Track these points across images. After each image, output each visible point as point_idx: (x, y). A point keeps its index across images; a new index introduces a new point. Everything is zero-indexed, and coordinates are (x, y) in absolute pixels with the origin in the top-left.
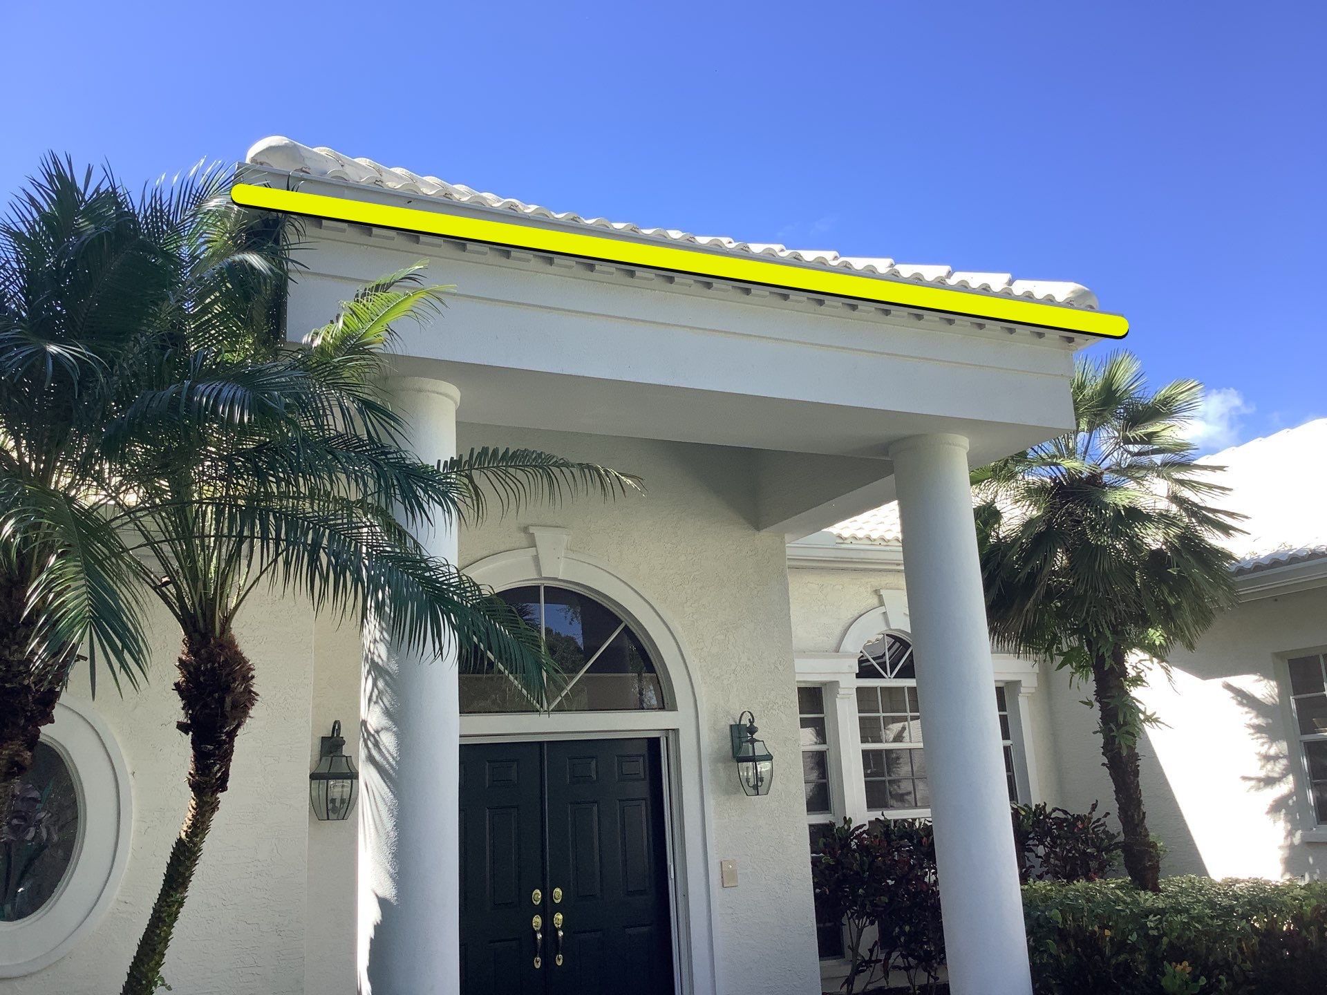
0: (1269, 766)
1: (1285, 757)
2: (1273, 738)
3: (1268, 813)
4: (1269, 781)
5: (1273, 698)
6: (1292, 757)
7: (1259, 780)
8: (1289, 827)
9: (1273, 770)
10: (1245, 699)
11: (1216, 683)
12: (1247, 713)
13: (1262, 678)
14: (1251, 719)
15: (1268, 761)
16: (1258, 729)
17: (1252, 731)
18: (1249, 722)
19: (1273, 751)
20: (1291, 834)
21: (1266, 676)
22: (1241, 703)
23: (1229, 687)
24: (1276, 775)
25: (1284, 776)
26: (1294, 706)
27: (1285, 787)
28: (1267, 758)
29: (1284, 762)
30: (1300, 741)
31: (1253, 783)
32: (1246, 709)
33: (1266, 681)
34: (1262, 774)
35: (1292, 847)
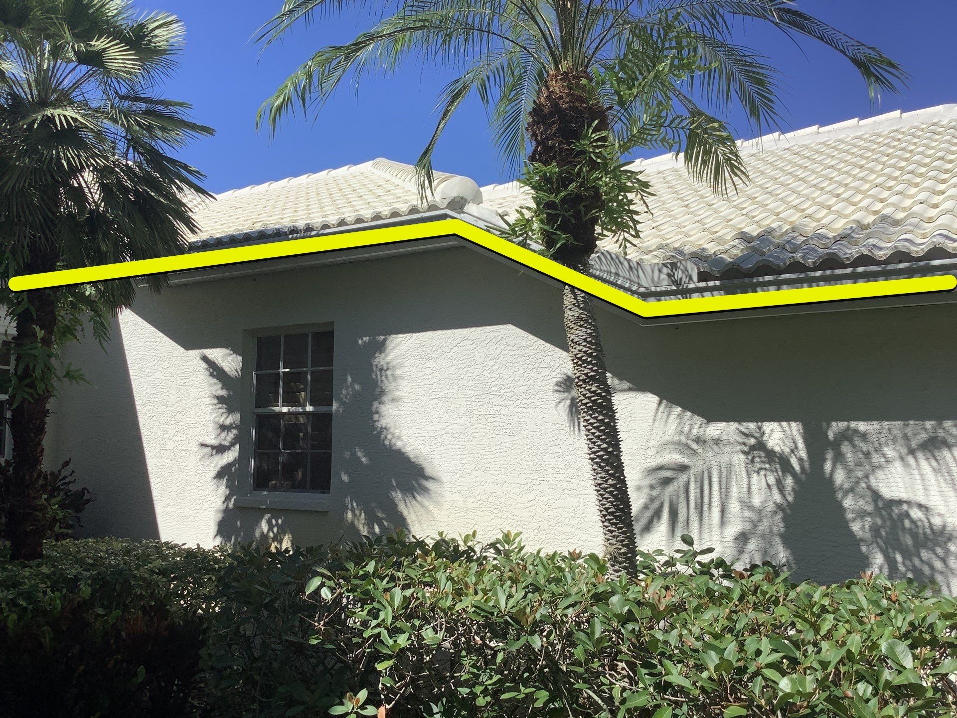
0: (224, 435)
1: (237, 427)
2: (230, 411)
3: (214, 478)
4: (220, 449)
5: (237, 372)
6: (242, 427)
7: (213, 447)
8: (228, 492)
9: (225, 440)
10: (215, 370)
11: (195, 354)
12: (215, 384)
13: (232, 352)
14: (217, 390)
15: (223, 431)
16: (220, 399)
17: (216, 401)
18: (214, 393)
19: (228, 422)
20: (227, 499)
21: (236, 351)
22: (212, 375)
23: (205, 359)
24: (227, 444)
25: (233, 444)
26: (254, 381)
27: (231, 456)
28: (223, 428)
29: (235, 432)
30: (254, 413)
31: (208, 450)
32: (215, 381)
33: (235, 355)
34: (215, 442)
35: (226, 511)
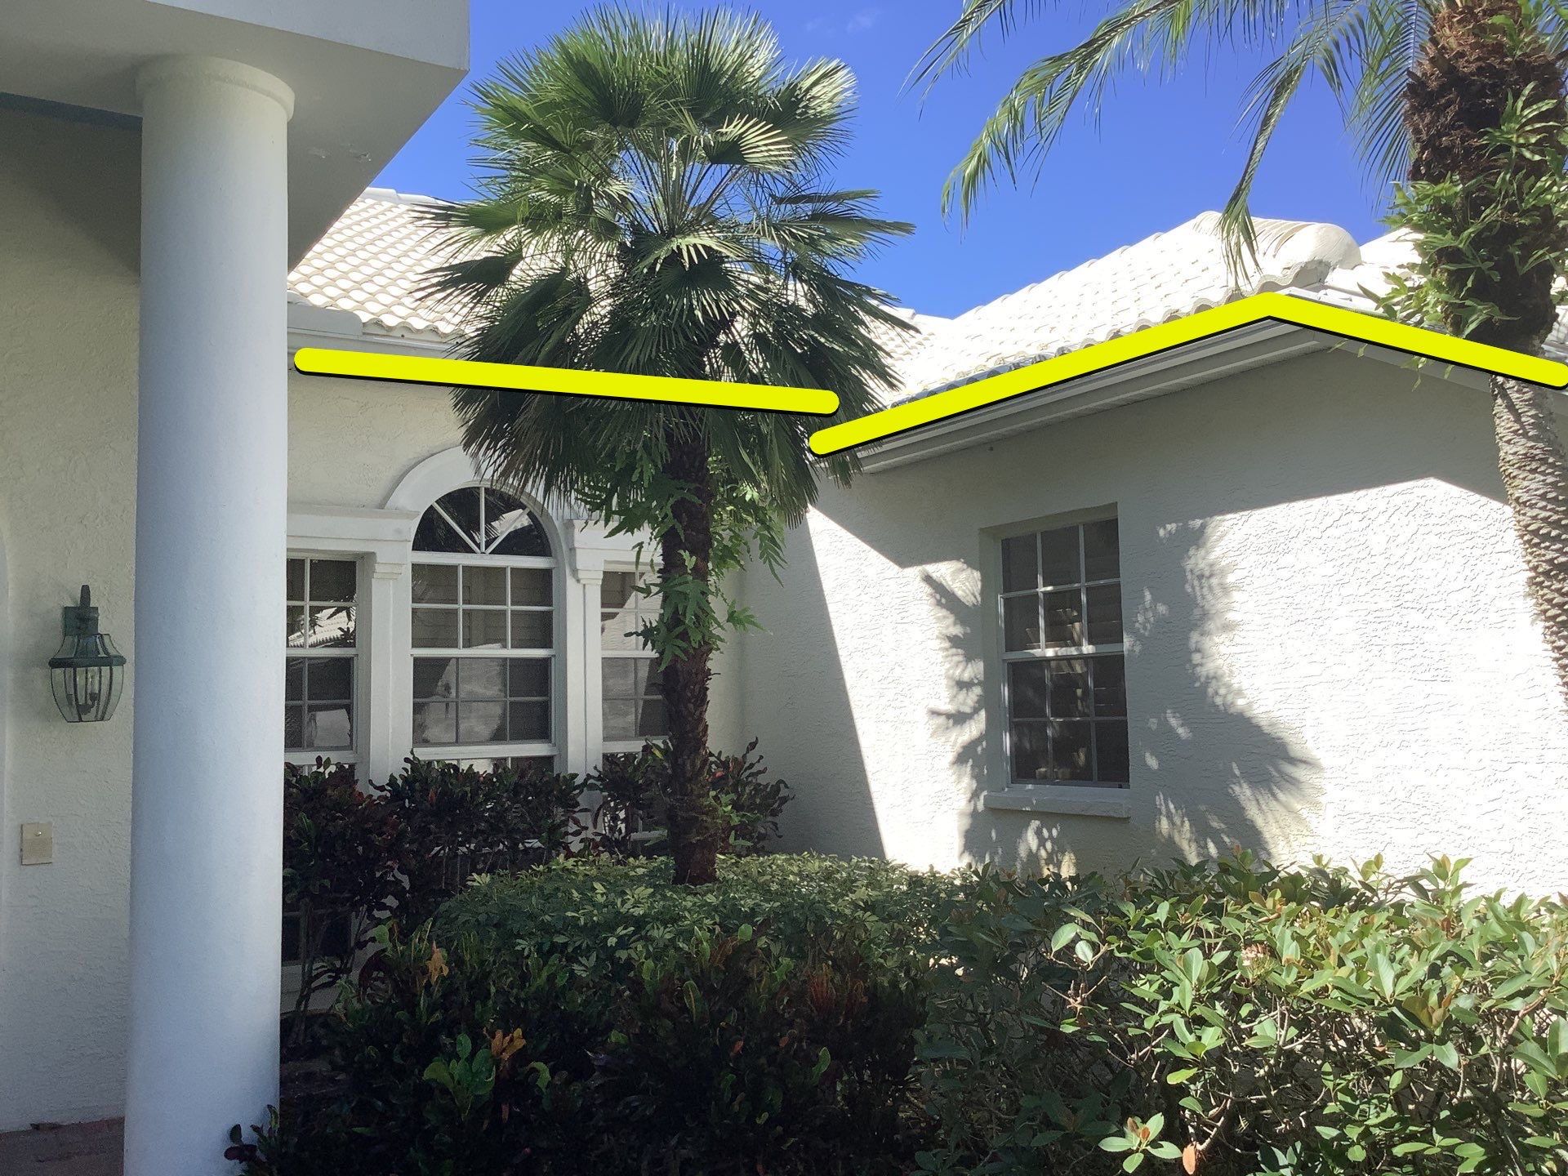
0: (962, 695)
1: (980, 683)
2: (969, 658)
3: (954, 763)
4: (959, 718)
5: (975, 597)
6: (988, 683)
7: (949, 716)
8: (975, 785)
9: (964, 703)
10: (944, 597)
11: (914, 572)
12: (944, 617)
13: (965, 566)
14: (948, 627)
15: (961, 689)
16: (955, 641)
17: (947, 644)
18: (944, 632)
19: (966, 676)
20: (975, 795)
21: (970, 564)
22: (939, 603)
23: (928, 579)
24: (968, 710)
25: (976, 711)
26: (1001, 610)
27: (975, 728)
28: (962, 685)
29: (977, 690)
30: (1004, 660)
31: (942, 720)
32: (944, 612)
33: (969, 570)
34: (949, 707)
35: (974, 814)
